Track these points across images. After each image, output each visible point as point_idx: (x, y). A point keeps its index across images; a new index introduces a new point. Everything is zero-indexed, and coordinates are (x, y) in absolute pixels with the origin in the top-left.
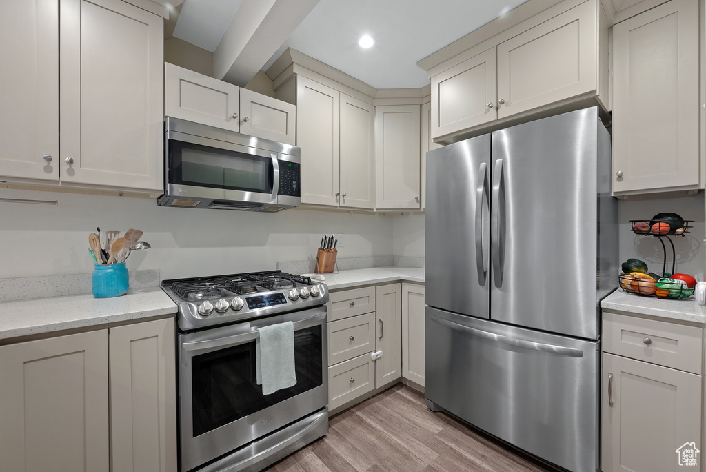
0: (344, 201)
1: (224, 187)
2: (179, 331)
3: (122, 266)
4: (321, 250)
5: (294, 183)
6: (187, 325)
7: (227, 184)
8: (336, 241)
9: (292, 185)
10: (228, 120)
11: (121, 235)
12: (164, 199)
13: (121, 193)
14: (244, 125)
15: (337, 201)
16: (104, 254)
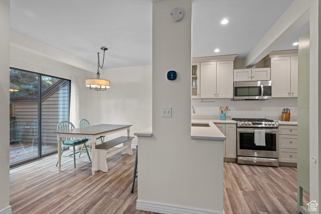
0: (293, 95)
1: (249, 96)
2: (237, 127)
3: (225, 114)
4: (283, 113)
5: (269, 92)
6: (239, 126)
7: (249, 95)
8: (290, 110)
9: (268, 93)
10: (248, 78)
11: (225, 108)
12: (233, 100)
13: (224, 99)
14: (253, 78)
15: (289, 95)
16: (222, 112)
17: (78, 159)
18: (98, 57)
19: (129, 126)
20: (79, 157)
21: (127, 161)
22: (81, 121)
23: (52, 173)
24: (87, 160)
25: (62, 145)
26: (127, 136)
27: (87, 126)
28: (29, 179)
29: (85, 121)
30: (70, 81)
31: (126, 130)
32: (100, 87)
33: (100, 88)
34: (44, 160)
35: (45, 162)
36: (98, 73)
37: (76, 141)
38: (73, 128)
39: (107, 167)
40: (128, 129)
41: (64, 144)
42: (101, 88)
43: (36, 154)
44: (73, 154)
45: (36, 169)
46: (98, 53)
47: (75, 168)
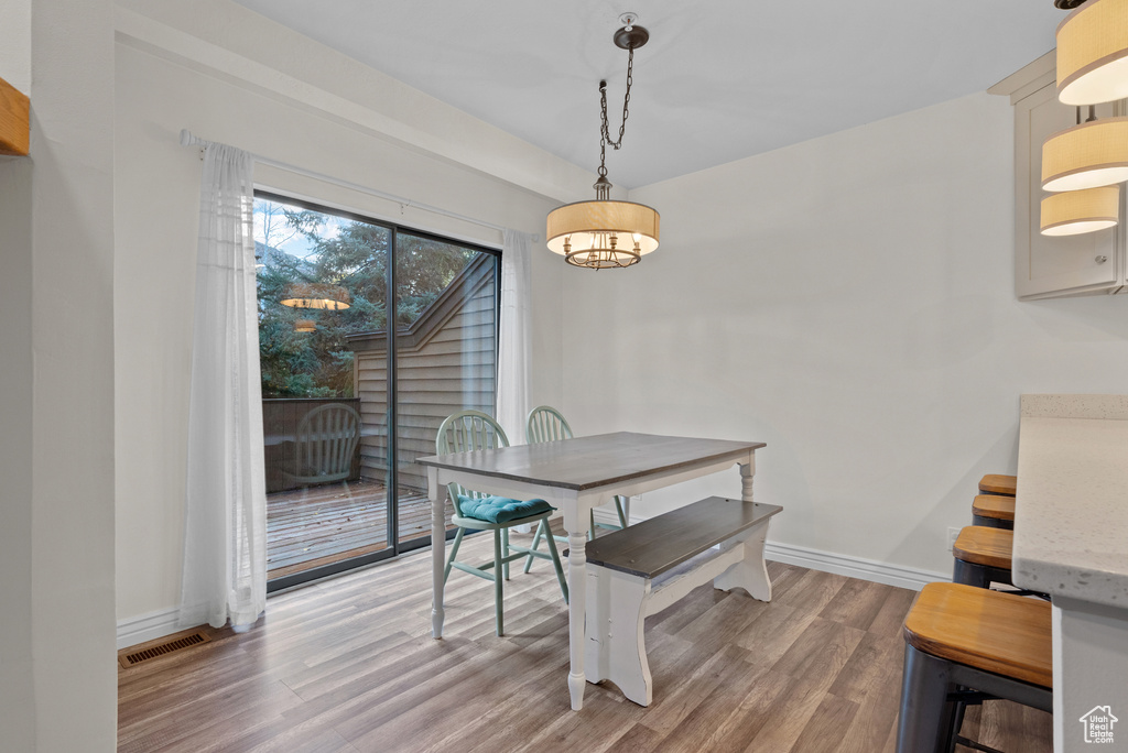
17: (521, 582)
18: (604, 100)
19: (750, 449)
20: (527, 573)
21: (747, 643)
22: (533, 416)
23: (408, 644)
24: (553, 594)
25: (455, 518)
26: (739, 497)
27: (560, 438)
28: (320, 661)
29: (551, 415)
30: (498, 254)
31: (733, 470)
32: (609, 241)
33: (609, 247)
34: (403, 567)
35: (404, 576)
36: (602, 179)
37: (506, 507)
38: (500, 445)
39: (648, 679)
40: (743, 460)
41: (461, 514)
42: (617, 247)
43: (381, 539)
44: (490, 565)
45: (364, 605)
46: (603, 84)
47: (502, 635)
